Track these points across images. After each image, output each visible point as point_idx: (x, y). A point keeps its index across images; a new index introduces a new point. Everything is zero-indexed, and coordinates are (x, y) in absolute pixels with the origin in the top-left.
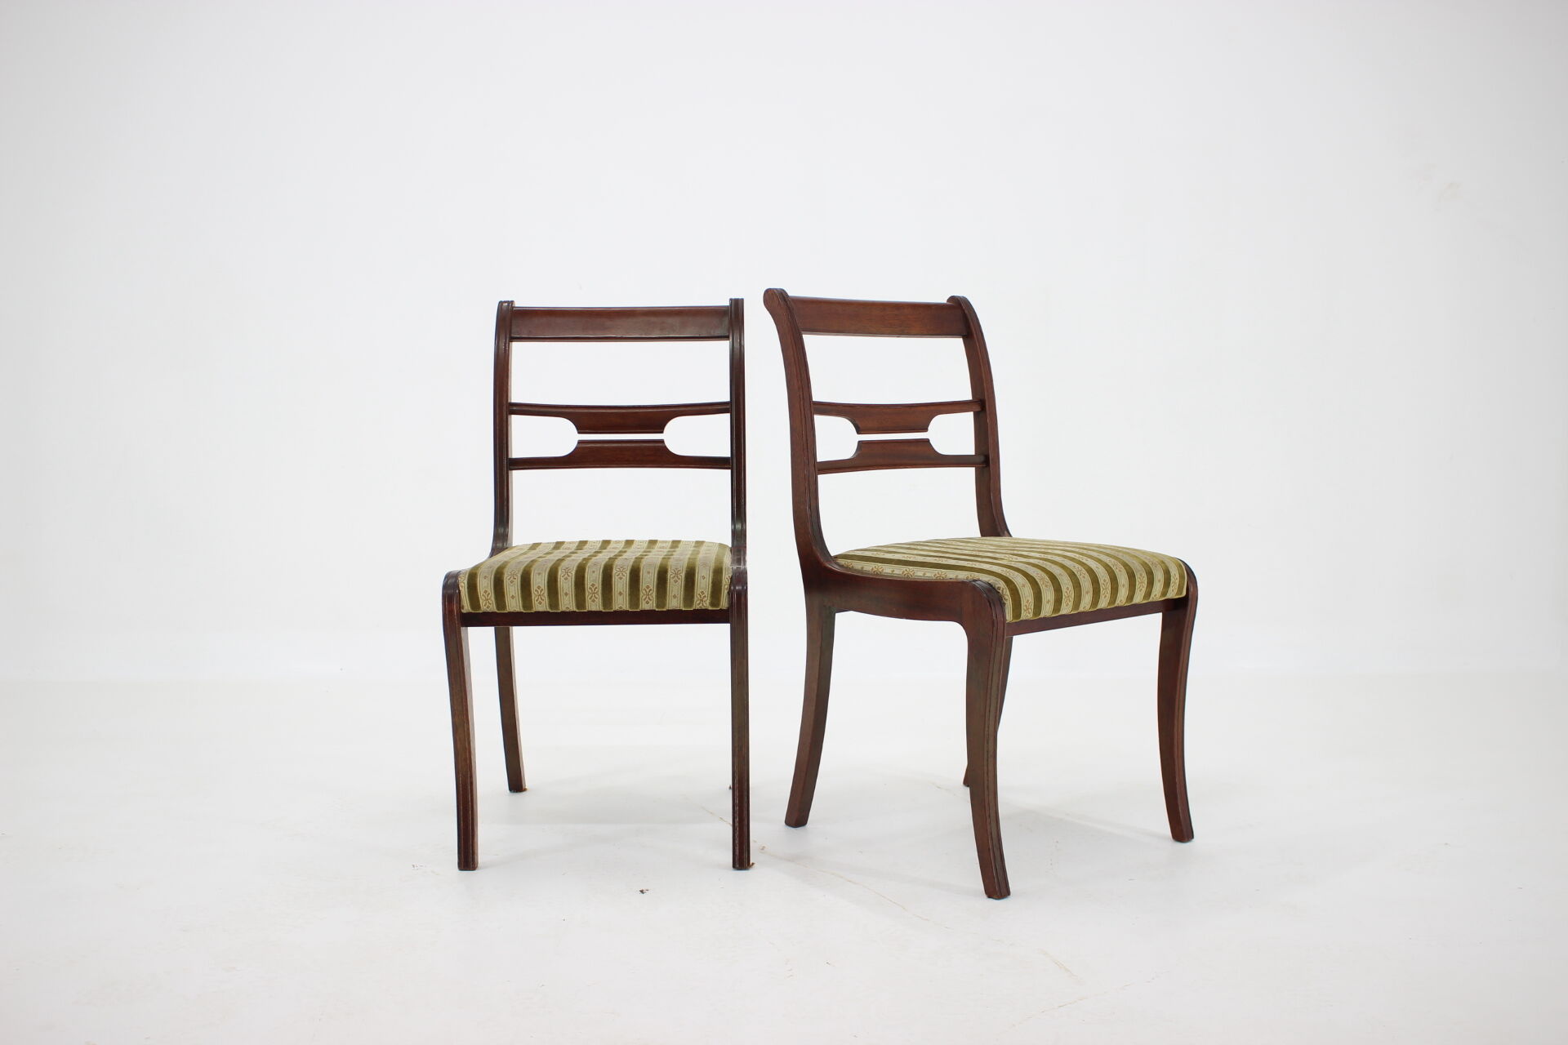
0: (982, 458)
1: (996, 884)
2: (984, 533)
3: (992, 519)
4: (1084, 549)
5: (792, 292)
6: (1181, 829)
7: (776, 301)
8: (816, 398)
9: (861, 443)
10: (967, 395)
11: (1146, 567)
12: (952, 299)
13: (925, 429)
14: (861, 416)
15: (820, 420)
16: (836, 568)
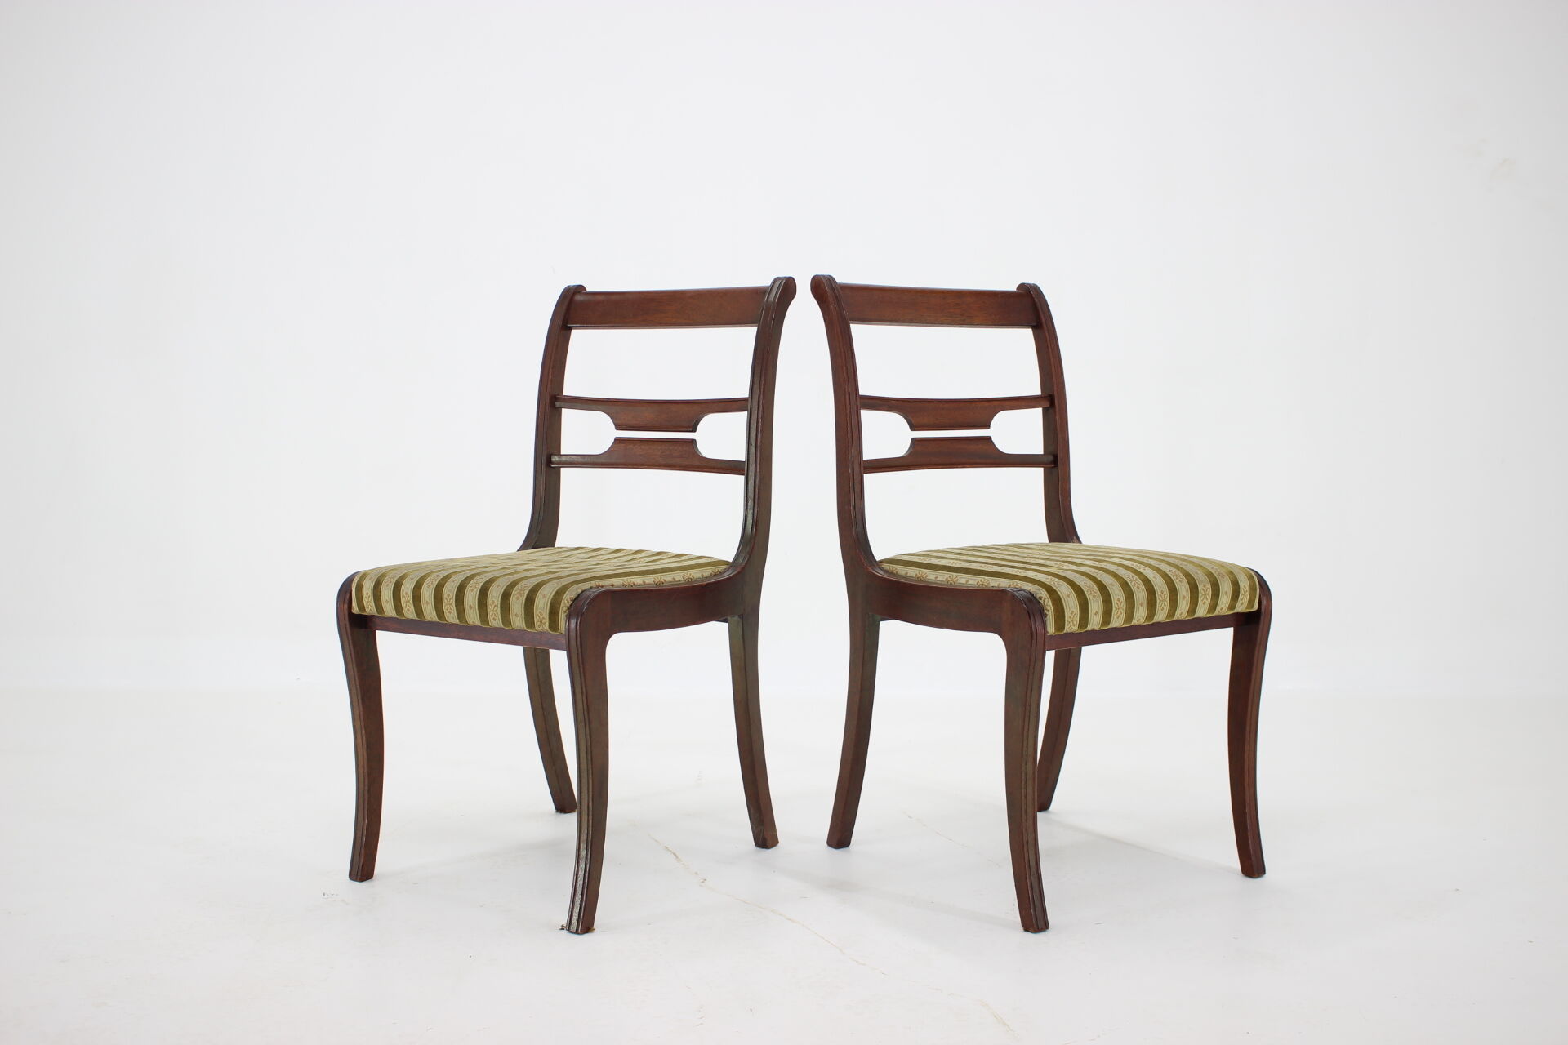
0: (1051, 458)
1: (1034, 917)
2: (1052, 538)
3: (1061, 524)
4: (1145, 557)
5: (840, 279)
6: (1252, 863)
7: (823, 289)
8: (864, 390)
9: (914, 440)
10: (1035, 389)
11: (1215, 577)
12: (1022, 286)
13: (987, 426)
14: (915, 411)
15: (867, 416)
16: (881, 574)
